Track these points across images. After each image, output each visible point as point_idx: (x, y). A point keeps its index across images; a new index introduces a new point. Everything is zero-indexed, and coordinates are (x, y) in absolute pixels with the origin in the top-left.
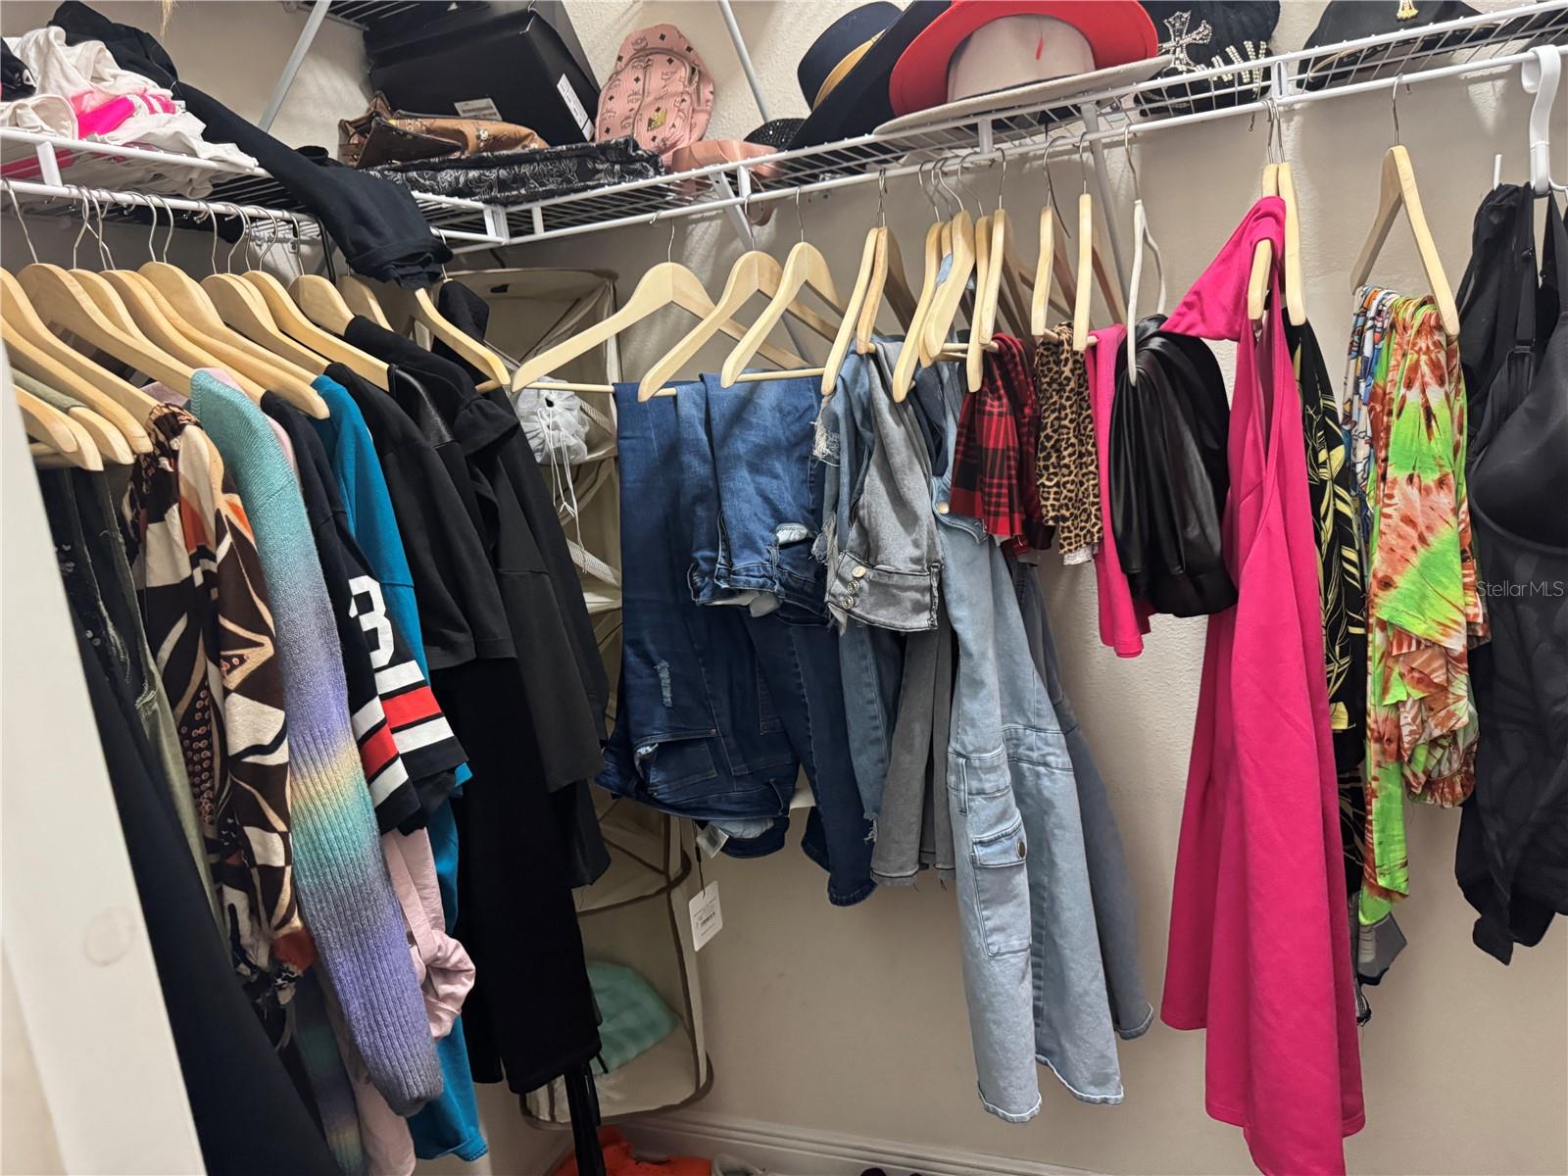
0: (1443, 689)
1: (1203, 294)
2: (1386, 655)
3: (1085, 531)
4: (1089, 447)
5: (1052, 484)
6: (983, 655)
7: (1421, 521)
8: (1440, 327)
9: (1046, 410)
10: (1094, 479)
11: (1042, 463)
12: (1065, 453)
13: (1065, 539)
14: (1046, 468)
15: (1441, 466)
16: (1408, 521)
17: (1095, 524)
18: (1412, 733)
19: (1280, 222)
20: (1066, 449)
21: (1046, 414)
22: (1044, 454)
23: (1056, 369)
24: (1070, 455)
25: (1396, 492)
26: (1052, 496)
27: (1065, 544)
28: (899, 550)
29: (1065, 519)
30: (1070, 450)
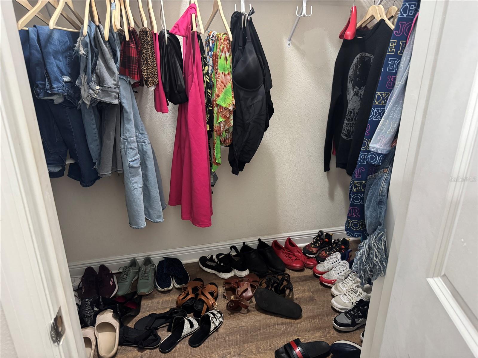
0: (228, 118)
1: (179, 25)
2: (218, 112)
3: (154, 82)
4: (154, 60)
5: (145, 68)
6: (131, 112)
7: (225, 82)
8: (229, 40)
9: (143, 49)
10: (156, 68)
11: (142, 63)
12: (149, 61)
13: (149, 83)
14: (144, 64)
15: (228, 70)
16: (222, 82)
17: (157, 80)
18: (223, 128)
19: (196, 10)
20: (149, 59)
21: (143, 50)
22: (143, 60)
23: (146, 38)
24: (150, 61)
25: (220, 76)
26: (145, 72)
27: (149, 84)
28: (110, 81)
29: (149, 78)
30: (150, 60)
